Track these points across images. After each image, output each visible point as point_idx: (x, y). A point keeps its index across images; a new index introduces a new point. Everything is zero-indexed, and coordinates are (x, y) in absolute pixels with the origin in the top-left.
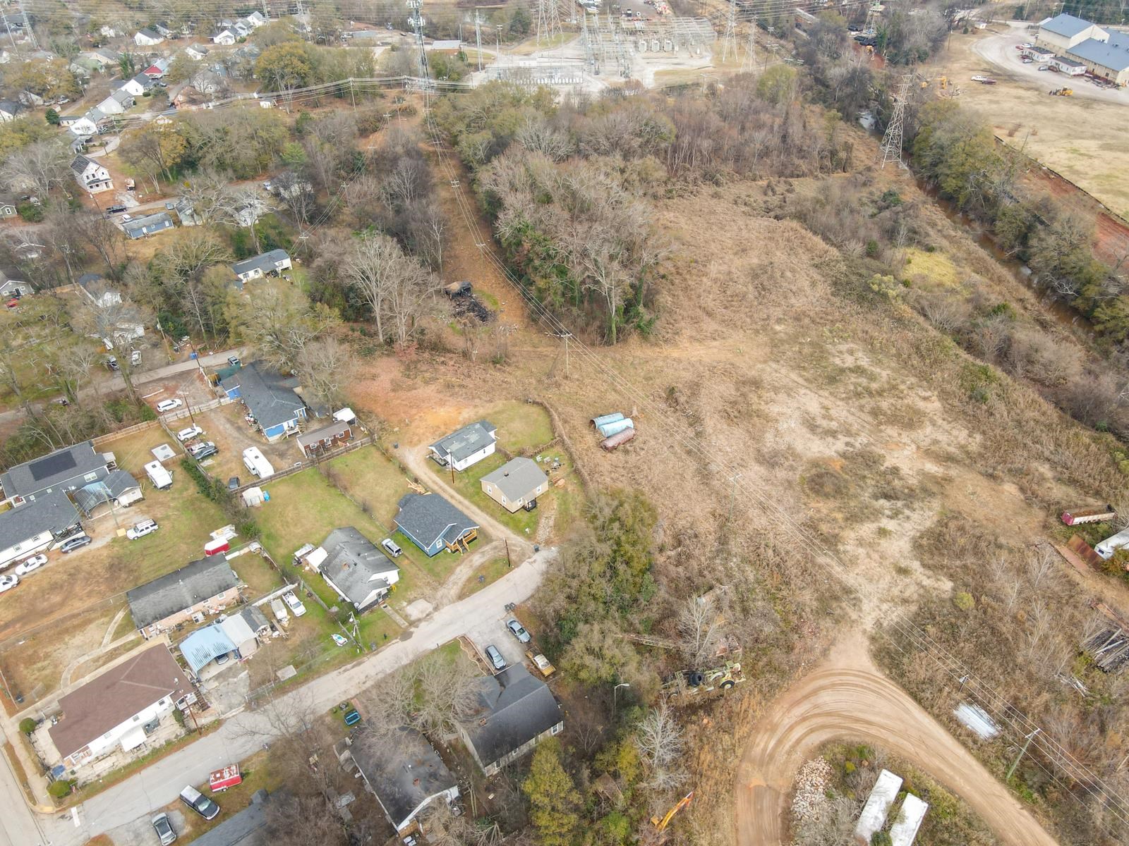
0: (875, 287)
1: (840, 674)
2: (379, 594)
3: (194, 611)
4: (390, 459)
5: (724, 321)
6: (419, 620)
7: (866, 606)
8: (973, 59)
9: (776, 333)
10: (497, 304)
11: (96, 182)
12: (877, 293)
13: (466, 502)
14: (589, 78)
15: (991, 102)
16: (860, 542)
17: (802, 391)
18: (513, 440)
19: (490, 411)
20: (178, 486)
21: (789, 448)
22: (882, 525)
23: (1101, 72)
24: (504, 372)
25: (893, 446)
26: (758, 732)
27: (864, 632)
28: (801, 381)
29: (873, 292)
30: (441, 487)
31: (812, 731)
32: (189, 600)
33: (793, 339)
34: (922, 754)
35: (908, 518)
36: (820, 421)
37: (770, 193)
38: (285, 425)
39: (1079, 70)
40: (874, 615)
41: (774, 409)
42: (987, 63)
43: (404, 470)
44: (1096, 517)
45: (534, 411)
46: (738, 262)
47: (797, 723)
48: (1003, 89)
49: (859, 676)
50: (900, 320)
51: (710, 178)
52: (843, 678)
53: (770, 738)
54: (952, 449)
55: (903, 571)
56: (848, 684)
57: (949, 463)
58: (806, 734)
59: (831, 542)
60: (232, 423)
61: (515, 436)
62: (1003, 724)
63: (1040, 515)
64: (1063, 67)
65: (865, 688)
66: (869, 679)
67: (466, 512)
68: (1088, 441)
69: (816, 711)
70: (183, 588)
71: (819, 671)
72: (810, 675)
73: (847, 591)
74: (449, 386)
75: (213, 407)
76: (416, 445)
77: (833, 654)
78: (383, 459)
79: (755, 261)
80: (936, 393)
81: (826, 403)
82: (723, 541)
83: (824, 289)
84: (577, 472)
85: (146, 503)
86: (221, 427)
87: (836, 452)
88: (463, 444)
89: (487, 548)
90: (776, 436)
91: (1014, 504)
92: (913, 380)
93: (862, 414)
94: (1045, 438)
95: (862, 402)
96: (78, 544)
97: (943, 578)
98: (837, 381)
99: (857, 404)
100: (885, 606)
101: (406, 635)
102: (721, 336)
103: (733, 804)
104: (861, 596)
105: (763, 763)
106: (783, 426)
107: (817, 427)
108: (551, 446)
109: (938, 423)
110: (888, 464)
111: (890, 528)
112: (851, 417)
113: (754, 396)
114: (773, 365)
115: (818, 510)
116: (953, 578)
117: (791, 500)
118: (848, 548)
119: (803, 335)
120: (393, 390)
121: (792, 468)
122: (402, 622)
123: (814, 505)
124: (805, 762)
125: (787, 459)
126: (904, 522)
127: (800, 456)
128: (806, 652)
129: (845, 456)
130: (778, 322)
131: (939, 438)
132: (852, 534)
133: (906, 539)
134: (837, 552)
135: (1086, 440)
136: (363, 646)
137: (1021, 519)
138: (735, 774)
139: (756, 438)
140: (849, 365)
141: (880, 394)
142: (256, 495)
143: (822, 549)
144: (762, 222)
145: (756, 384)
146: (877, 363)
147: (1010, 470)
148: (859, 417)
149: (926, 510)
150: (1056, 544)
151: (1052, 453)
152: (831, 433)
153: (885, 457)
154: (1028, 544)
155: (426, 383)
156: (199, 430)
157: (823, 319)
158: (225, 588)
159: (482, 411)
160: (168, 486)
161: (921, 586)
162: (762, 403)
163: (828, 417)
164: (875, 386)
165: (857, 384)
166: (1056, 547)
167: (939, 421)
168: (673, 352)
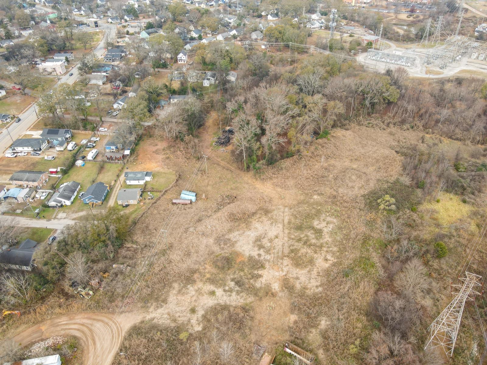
1: (113, 322)
2: (57, 205)
3: (25, 183)
4: (121, 171)
6: (57, 218)
7: (160, 311)
9: (311, 198)
11: (181, 60)
13: (116, 195)
16: (198, 290)
17: (280, 225)
18: (155, 184)
20: (73, 152)
22: (216, 290)
25: (276, 268)
26: (67, 316)
27: (144, 317)
28: (286, 221)
31: (78, 330)
33: (313, 204)
35: (231, 296)
36: (265, 240)
38: (112, 147)
40: (157, 315)
41: (257, 225)
43: (118, 176)
46: (346, 163)
47: (79, 324)
49: (117, 327)
52: (113, 324)
53: (67, 321)
54: (298, 286)
55: (193, 311)
57: (286, 290)
58: (75, 329)
59: (190, 282)
61: (157, 183)
65: (112, 332)
66: (119, 332)
69: (90, 326)
71: (110, 316)
72: (107, 315)
73: (165, 301)
74: (167, 158)
77: (123, 315)
78: (119, 170)
80: (335, 261)
81: (281, 235)
83: (364, 191)
87: (250, 255)
88: (134, 176)
89: (99, 210)
90: (239, 235)
91: (282, 325)
92: (335, 249)
93: (287, 248)
94: (345, 311)
95: (296, 244)
96: (35, 154)
97: (201, 325)
98: (300, 230)
99: (292, 243)
100: (166, 316)
101: (49, 220)
102: (286, 188)
103: (29, 327)
104: (165, 306)
105: (53, 325)
106: (249, 233)
107: (260, 241)
108: (158, 191)
109: (312, 272)
110: (260, 272)
111: (217, 294)
112: (280, 246)
113: (258, 216)
114: (287, 209)
115: (205, 269)
116: (204, 329)
117: (202, 259)
118: (191, 288)
119: (321, 205)
120: (153, 152)
121: (223, 249)
122: (54, 216)
123: (207, 266)
124: (61, 336)
125: (225, 244)
126: (226, 296)
127: (234, 247)
128: (117, 306)
129: (251, 258)
130: (319, 194)
131: (301, 278)
132: (200, 285)
133: (216, 302)
134: (185, 287)
135: (359, 325)
136: (38, 216)
137: (274, 332)
138: (43, 321)
139: (230, 231)
140: (318, 227)
141: (310, 245)
142: (79, 163)
143: (182, 281)
144: (387, 152)
145: (267, 212)
146: (331, 233)
147: (304, 311)
148: (283, 249)
149: (243, 298)
150: (268, 352)
151: (338, 319)
152: (261, 247)
153: (265, 269)
154: (257, 343)
155: (164, 154)
156: (98, 139)
157: (341, 203)
158: (34, 181)
159: (162, 170)
160: (71, 151)
161: (189, 321)
162: (257, 220)
163: (271, 241)
164: (314, 241)
165: (307, 236)
166: (266, 354)
167: (315, 272)
168: (259, 185)
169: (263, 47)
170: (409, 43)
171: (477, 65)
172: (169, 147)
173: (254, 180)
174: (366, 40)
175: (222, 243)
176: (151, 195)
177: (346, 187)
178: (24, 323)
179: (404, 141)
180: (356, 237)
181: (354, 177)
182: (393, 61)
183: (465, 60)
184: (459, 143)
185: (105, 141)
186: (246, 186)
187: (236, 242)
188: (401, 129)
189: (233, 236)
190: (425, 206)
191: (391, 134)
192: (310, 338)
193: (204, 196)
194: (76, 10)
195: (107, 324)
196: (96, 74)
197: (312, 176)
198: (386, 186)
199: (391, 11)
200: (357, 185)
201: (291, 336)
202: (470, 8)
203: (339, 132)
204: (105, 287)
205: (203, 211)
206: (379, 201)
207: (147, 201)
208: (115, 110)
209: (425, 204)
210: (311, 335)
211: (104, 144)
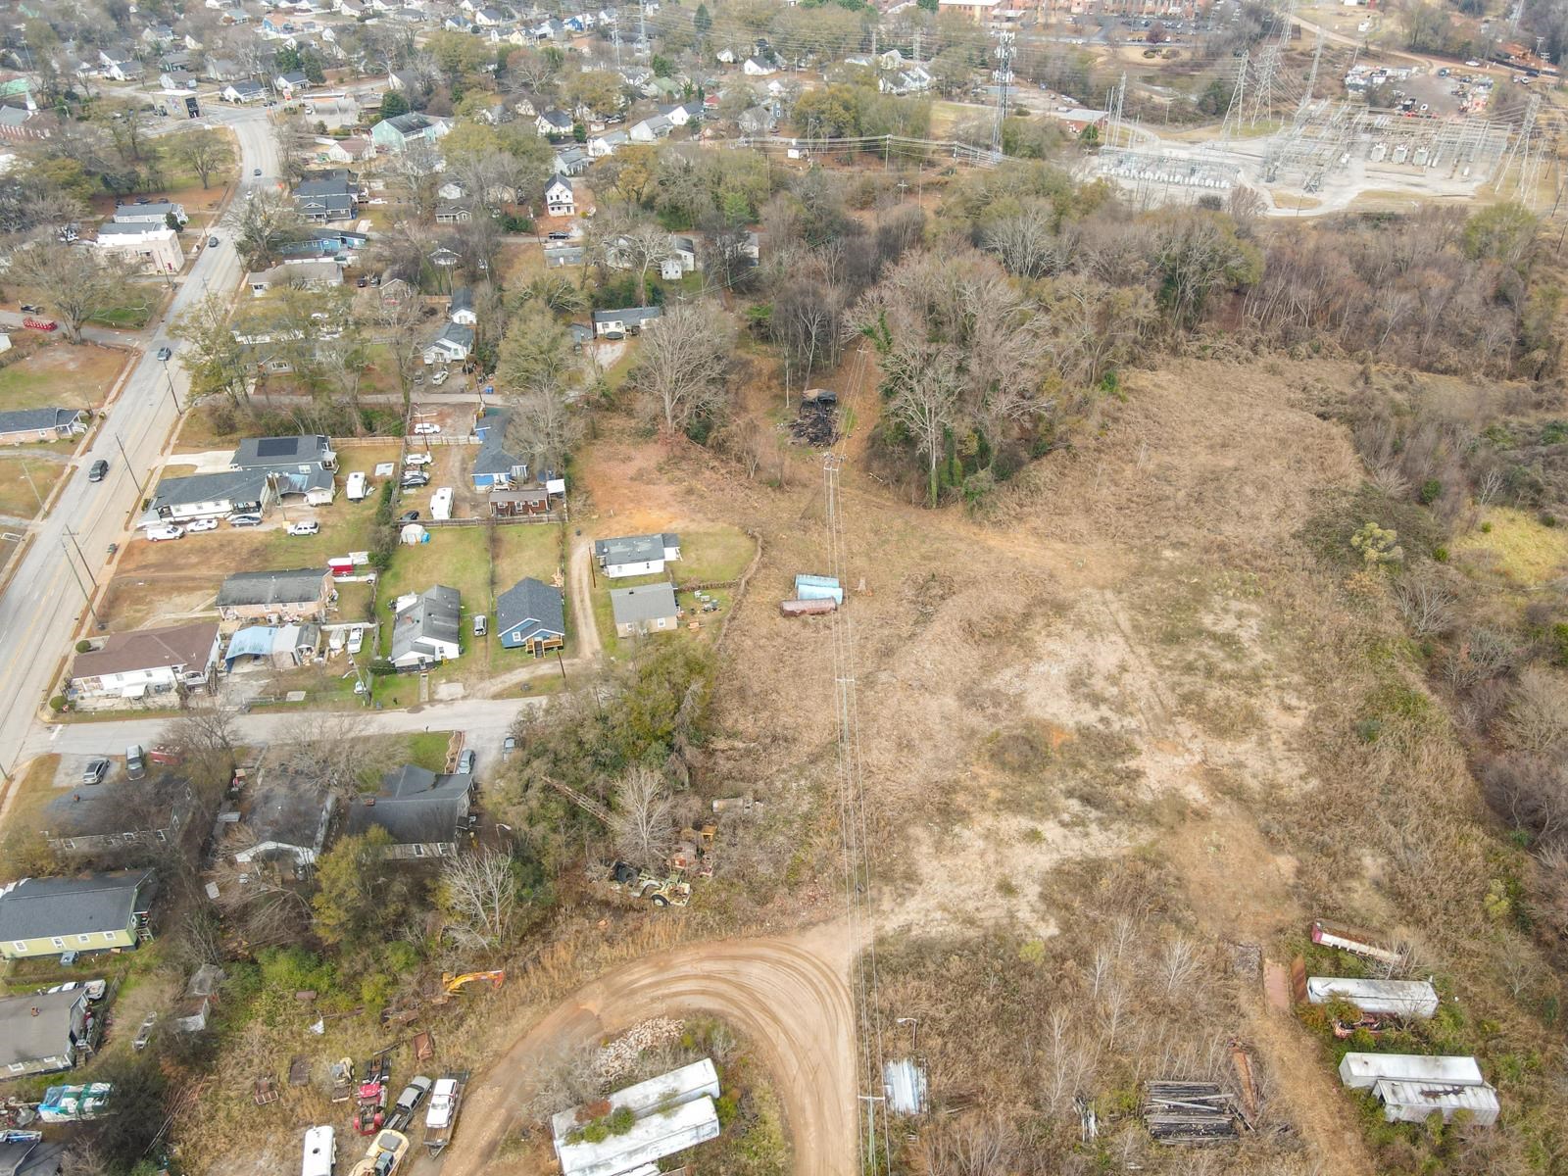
1: (799, 955)
2: (422, 660)
3: (273, 610)
4: (562, 544)
5: (1097, 523)
6: (441, 701)
7: (912, 904)
9: (1157, 559)
10: (850, 428)
11: (559, 205)
12: (1353, 549)
13: (589, 612)
16: (988, 835)
17: (1114, 638)
18: (694, 567)
19: (701, 530)
20: (367, 503)
22: (1040, 828)
24: (768, 498)
25: (1168, 747)
26: (645, 963)
27: (880, 928)
28: (1126, 625)
29: (1348, 545)
30: (580, 588)
31: (703, 993)
32: (270, 597)
33: (1173, 573)
34: (801, 1081)
35: (1087, 834)
36: (1097, 681)
38: (496, 476)
40: (913, 916)
41: (1051, 646)
43: (564, 558)
44: (1365, 949)
45: (743, 544)
46: (1201, 458)
47: (696, 977)
49: (818, 968)
50: (1350, 594)
52: (799, 961)
53: (653, 974)
54: (1252, 783)
55: (1007, 889)
56: (796, 969)
57: (1227, 798)
58: (694, 992)
59: (952, 817)
60: (463, 463)
61: (702, 565)
62: (933, 1108)
63: (1291, 914)
66: (827, 977)
68: (1477, 850)
69: (730, 977)
70: (273, 585)
71: (778, 940)
72: (765, 940)
73: (911, 876)
74: (689, 492)
75: (461, 442)
77: (813, 933)
78: (555, 541)
79: (1228, 463)
80: (1313, 707)
81: (1132, 662)
82: (815, 758)
83: (1290, 524)
85: (330, 508)
86: (451, 463)
87: (1077, 723)
88: (627, 550)
89: (565, 661)
90: (1017, 676)
91: (1267, 885)
92: (1296, 678)
93: (1169, 693)
94: (1414, 821)
95: (1186, 679)
96: (247, 521)
97: (1052, 921)
98: (1177, 642)
99: (1176, 679)
100: (938, 915)
101: (416, 708)
102: (1075, 539)
103: (547, 1012)
104: (920, 890)
105: (617, 993)
106: (1039, 668)
107: (1085, 685)
108: (724, 586)
109: (1270, 744)
110: (1133, 764)
111: (1048, 835)
112: (1147, 691)
113: (1040, 622)
114: (1109, 595)
115: (975, 777)
116: (1066, 927)
117: (953, 752)
118: (966, 833)
119: (1193, 572)
120: (631, 479)
121: (995, 718)
122: (425, 696)
123: (976, 769)
124: (661, 1017)
125: (997, 705)
126: (1075, 836)
127: (1021, 709)
128: (783, 913)
129: (1085, 733)
130: (1175, 546)
131: (1250, 763)
132: (988, 821)
133: (1056, 856)
134: (946, 831)
135: (1475, 848)
136: (373, 701)
137: (1255, 906)
138: (578, 987)
139: (987, 669)
140: (1220, 629)
141: (1224, 678)
142: (412, 533)
143: (930, 819)
144: (1296, 418)
145: (1060, 608)
146: (1266, 641)
147: (1309, 840)
148: (1158, 696)
149: (1124, 837)
150: (1271, 957)
151: (1406, 846)
152: (1096, 700)
153: (1140, 753)
154: (1228, 938)
155: (671, 482)
156: (428, 458)
157: (1247, 561)
158: (305, 598)
159: (693, 527)
160: (359, 499)
161: (1011, 915)
162: (1044, 633)
163: (1113, 680)
164: (1229, 666)
165: (1203, 656)
166: (1267, 960)
167: (1276, 742)
168: (993, 539)
169: (794, 154)
170: (1190, 126)
171: (1395, 177)
172: (674, 461)
173: (976, 529)
174: (1072, 122)
175: (988, 703)
176: (706, 598)
177: (1235, 518)
178: (523, 1003)
179: (1320, 385)
180: (1342, 640)
181: (1249, 490)
182: (1178, 178)
183: (1358, 165)
184: (1455, 379)
185: (454, 462)
186: (962, 546)
187: (1021, 695)
188: (1292, 356)
189: (1004, 679)
190: (1459, 546)
191: (1272, 370)
192: (1356, 905)
193: (862, 586)
194: (85, 65)
195: (779, 962)
196: (299, 261)
197: (1129, 500)
198: (1345, 503)
199: (1095, 40)
200: (1267, 508)
201: (1307, 907)
202: (1304, 25)
203: (1140, 379)
204: (718, 868)
205: (881, 626)
206: (1355, 540)
207: (706, 617)
208: (431, 369)
209: (1456, 540)
210: (1356, 896)
211: (456, 471)
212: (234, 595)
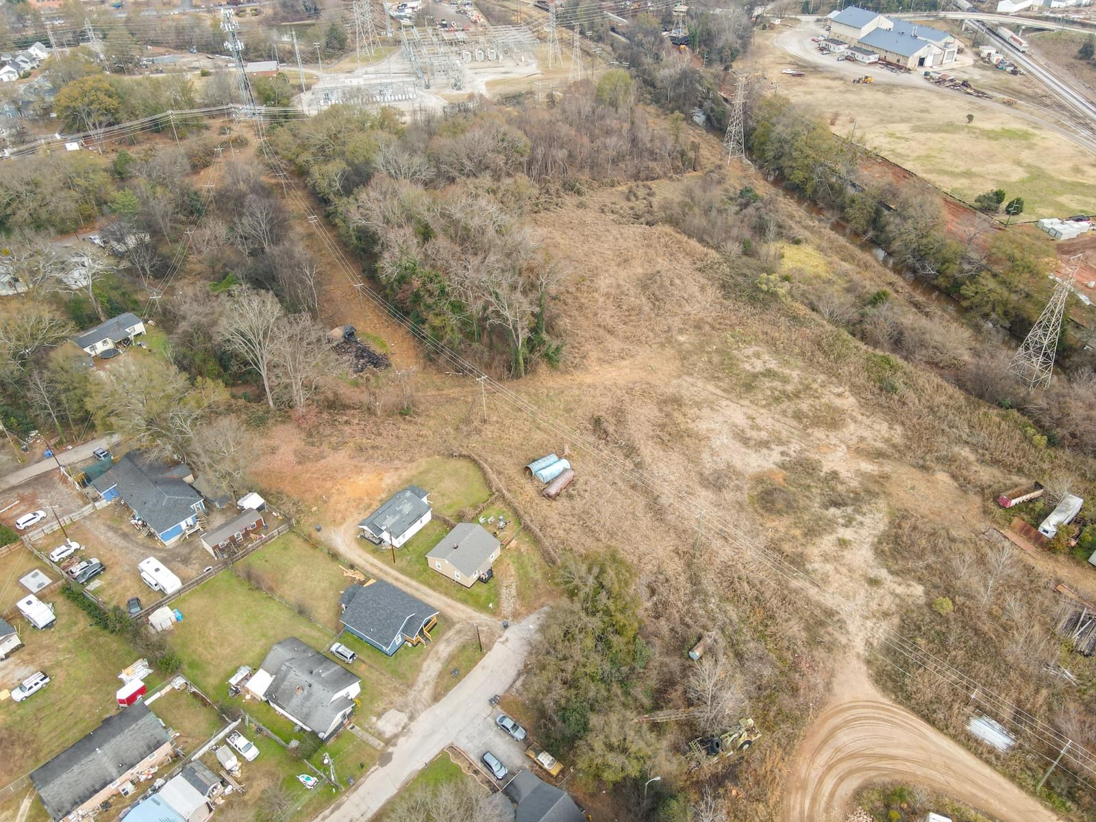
0: (764, 287)
1: (850, 708)
2: (344, 716)
3: (123, 783)
4: (315, 545)
5: (628, 338)
6: (396, 736)
7: (851, 628)
8: (778, 53)
9: (681, 344)
10: (385, 346)
12: (767, 292)
13: (414, 583)
14: (421, 93)
15: (806, 93)
16: (826, 558)
17: (724, 403)
18: (447, 502)
19: (414, 472)
20: (64, 621)
21: (729, 466)
22: (840, 536)
23: (892, 58)
24: (416, 423)
25: (825, 450)
26: (790, 793)
27: (858, 656)
28: (719, 392)
29: (762, 291)
30: (381, 570)
31: (842, 779)
32: (114, 771)
33: (700, 348)
34: (953, 782)
35: (861, 523)
36: (750, 433)
37: (633, 198)
38: (183, 525)
39: (873, 58)
40: (862, 635)
41: (702, 426)
42: (791, 56)
43: (335, 556)
44: (1028, 496)
45: (462, 464)
46: (623, 274)
47: (825, 774)
48: (813, 80)
49: (867, 707)
50: (795, 318)
51: (571, 188)
52: (854, 712)
53: (804, 797)
54: (879, 445)
55: (874, 582)
56: (859, 718)
57: (881, 460)
58: (837, 785)
59: (798, 561)
60: (115, 530)
61: (449, 498)
62: (1016, 732)
63: (977, 500)
64: (859, 56)
65: (878, 719)
66: (878, 708)
67: (417, 595)
68: (998, 419)
69: (840, 755)
70: (102, 758)
71: (828, 710)
72: (822, 715)
73: (830, 613)
74: (361, 449)
75: (86, 514)
76: (341, 524)
77: (837, 688)
78: (306, 547)
79: (640, 270)
80: (847, 388)
81: (750, 412)
82: (694, 580)
83: (713, 293)
84: (527, 529)
85: (27, 650)
86: (102, 537)
88: (397, 517)
89: (451, 633)
90: (712, 455)
91: (951, 493)
92: (822, 377)
93: (786, 419)
95: (783, 406)
97: (913, 583)
98: (753, 388)
99: (779, 409)
100: (869, 623)
101: (384, 758)
102: (629, 354)
104: (843, 617)
106: (716, 443)
107: (748, 439)
109: (858, 419)
110: (826, 469)
111: (848, 537)
112: (778, 424)
113: (678, 415)
114: (688, 379)
115: (776, 530)
116: (922, 581)
117: (747, 523)
118: (816, 566)
119: (707, 343)
120: (299, 463)
121: (738, 488)
122: (377, 743)
123: (770, 524)
126: (859, 529)
127: (741, 474)
128: (810, 690)
129: (785, 467)
130: (680, 332)
131: (864, 435)
132: (814, 550)
133: (866, 546)
134: (807, 572)
137: (962, 508)
139: (693, 460)
140: (759, 369)
141: (796, 396)
142: (165, 618)
144: (634, 230)
145: (677, 401)
146: (785, 364)
147: (936, 459)
148: (785, 424)
149: (875, 512)
150: (1002, 529)
152: (764, 444)
153: (820, 462)
155: (335, 449)
161: (895, 595)
162: (689, 421)
163: (756, 428)
164: (789, 388)
165: (772, 389)
167: (858, 416)
168: (586, 378)
169: (73, 146)
170: (335, 61)
176: (491, 518)
177: (685, 301)
185: (103, 534)
186: (577, 392)
190: (785, 270)
193: (567, 451)
195: (847, 722)
198: (726, 269)
209: (780, 267)
212: (67, 797)
